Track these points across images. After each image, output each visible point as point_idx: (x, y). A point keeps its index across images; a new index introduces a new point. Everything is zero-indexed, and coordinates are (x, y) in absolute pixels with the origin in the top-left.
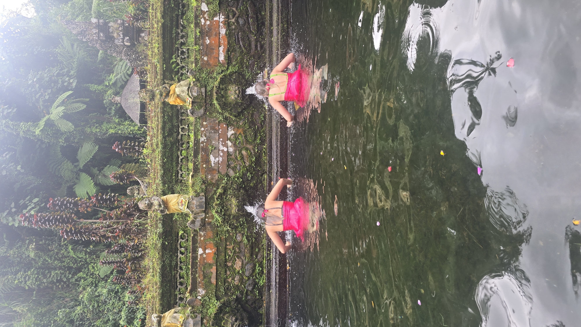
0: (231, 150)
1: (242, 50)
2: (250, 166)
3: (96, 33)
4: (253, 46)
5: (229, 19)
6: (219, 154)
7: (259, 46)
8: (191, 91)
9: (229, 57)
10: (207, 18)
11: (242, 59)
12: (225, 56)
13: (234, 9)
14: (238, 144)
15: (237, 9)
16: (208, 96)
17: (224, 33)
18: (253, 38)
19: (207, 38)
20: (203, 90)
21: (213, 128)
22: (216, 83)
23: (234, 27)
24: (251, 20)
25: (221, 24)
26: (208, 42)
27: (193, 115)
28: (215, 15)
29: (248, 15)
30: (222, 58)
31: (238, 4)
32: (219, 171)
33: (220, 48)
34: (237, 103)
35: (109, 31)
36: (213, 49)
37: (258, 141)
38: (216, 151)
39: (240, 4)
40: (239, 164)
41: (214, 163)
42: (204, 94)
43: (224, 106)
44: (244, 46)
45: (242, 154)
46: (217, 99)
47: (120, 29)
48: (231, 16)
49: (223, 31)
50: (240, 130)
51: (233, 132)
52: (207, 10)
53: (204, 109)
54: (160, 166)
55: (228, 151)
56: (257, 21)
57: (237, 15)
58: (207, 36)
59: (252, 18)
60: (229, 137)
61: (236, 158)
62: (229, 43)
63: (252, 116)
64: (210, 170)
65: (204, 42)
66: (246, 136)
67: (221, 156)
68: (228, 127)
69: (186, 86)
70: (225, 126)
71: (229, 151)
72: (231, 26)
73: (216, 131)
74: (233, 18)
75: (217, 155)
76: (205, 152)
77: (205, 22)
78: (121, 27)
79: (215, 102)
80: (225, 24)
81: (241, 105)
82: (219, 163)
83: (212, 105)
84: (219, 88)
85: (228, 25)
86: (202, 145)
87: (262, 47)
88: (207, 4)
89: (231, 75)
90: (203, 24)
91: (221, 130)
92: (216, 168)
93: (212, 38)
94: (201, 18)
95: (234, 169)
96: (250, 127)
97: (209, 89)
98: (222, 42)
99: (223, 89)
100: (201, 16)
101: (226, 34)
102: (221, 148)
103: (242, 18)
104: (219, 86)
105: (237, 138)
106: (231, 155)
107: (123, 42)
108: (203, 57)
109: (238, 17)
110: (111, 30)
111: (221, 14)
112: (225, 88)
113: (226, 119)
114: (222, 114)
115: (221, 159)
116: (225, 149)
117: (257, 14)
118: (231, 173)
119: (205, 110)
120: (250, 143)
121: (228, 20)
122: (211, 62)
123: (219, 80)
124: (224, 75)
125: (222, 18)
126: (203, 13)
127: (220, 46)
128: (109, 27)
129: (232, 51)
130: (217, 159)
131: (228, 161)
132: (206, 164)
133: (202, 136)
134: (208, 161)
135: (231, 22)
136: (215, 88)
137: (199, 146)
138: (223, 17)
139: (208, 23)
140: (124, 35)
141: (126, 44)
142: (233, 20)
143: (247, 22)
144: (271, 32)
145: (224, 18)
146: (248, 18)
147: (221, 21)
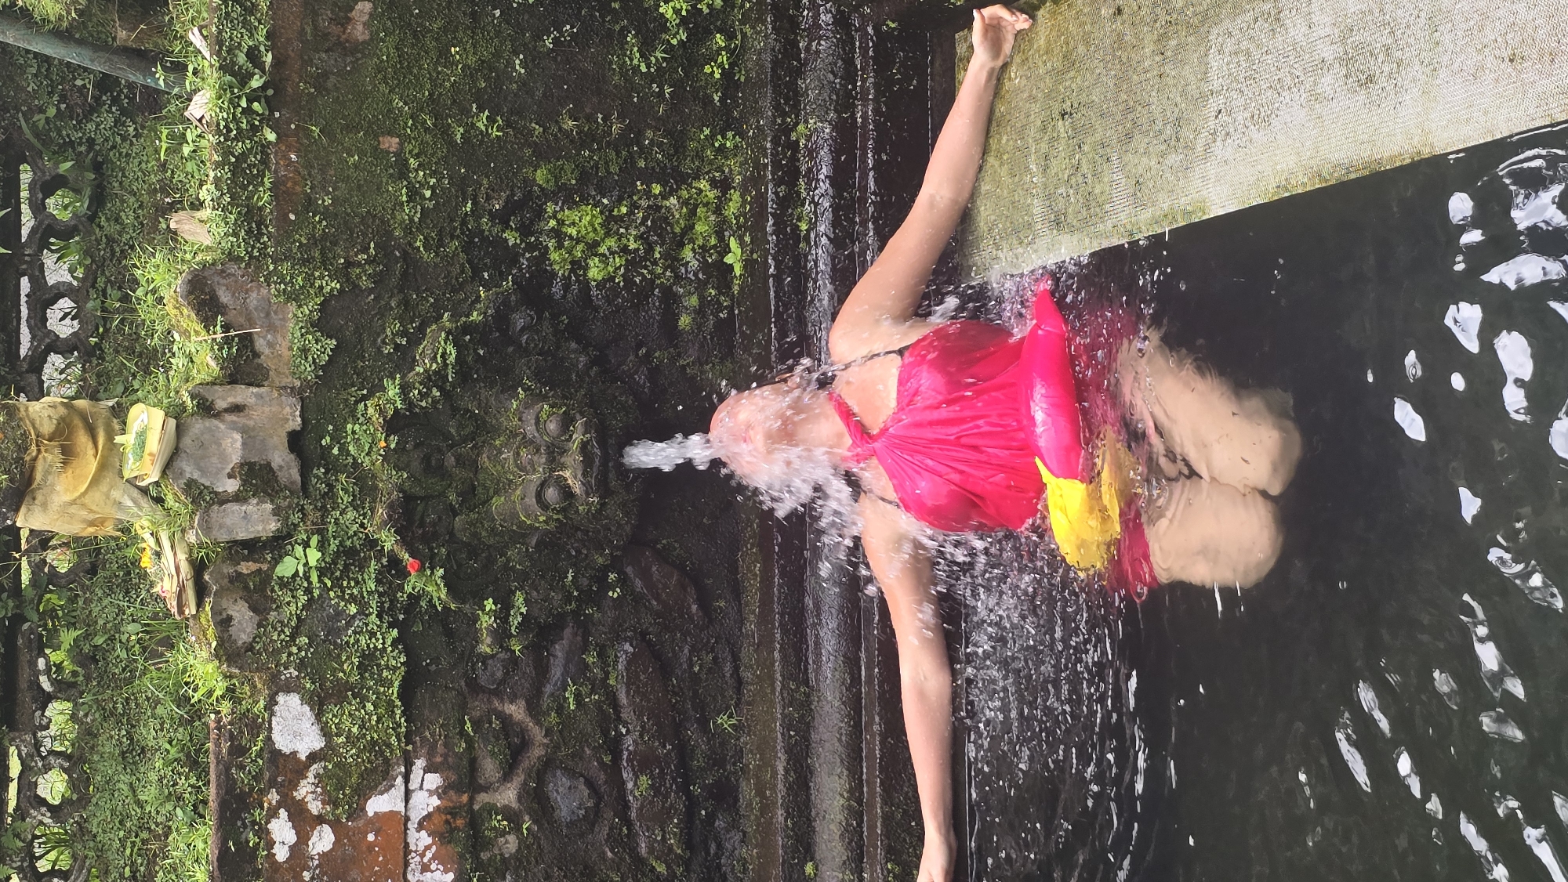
5: (476, 791)
10: (315, 807)
13: (516, 710)
15: (533, 709)
23: (511, 844)
24: (637, 786)
25: (420, 840)
28: (376, 778)
29: (614, 746)
31: (542, 670)
39: (556, 672)
48: (490, 768)
52: (319, 743)
56: (685, 784)
57: (537, 752)
59: (644, 763)
72: (488, 844)
74: (507, 776)
77: (303, 838)
80: (445, 835)
85: (467, 835)
88: (318, 703)
90: (281, 854)
94: (273, 814)
100: (274, 797)
103: (572, 774)
109: (548, 764)
111: (420, 764)
117: (678, 728)
121: (471, 800)
125: (426, 793)
126: (288, 769)
135: (491, 809)
138: (434, 780)
139: (323, 841)
142: (508, 796)
143: (608, 800)
145: (441, 792)
146: (615, 769)
147: (416, 816)
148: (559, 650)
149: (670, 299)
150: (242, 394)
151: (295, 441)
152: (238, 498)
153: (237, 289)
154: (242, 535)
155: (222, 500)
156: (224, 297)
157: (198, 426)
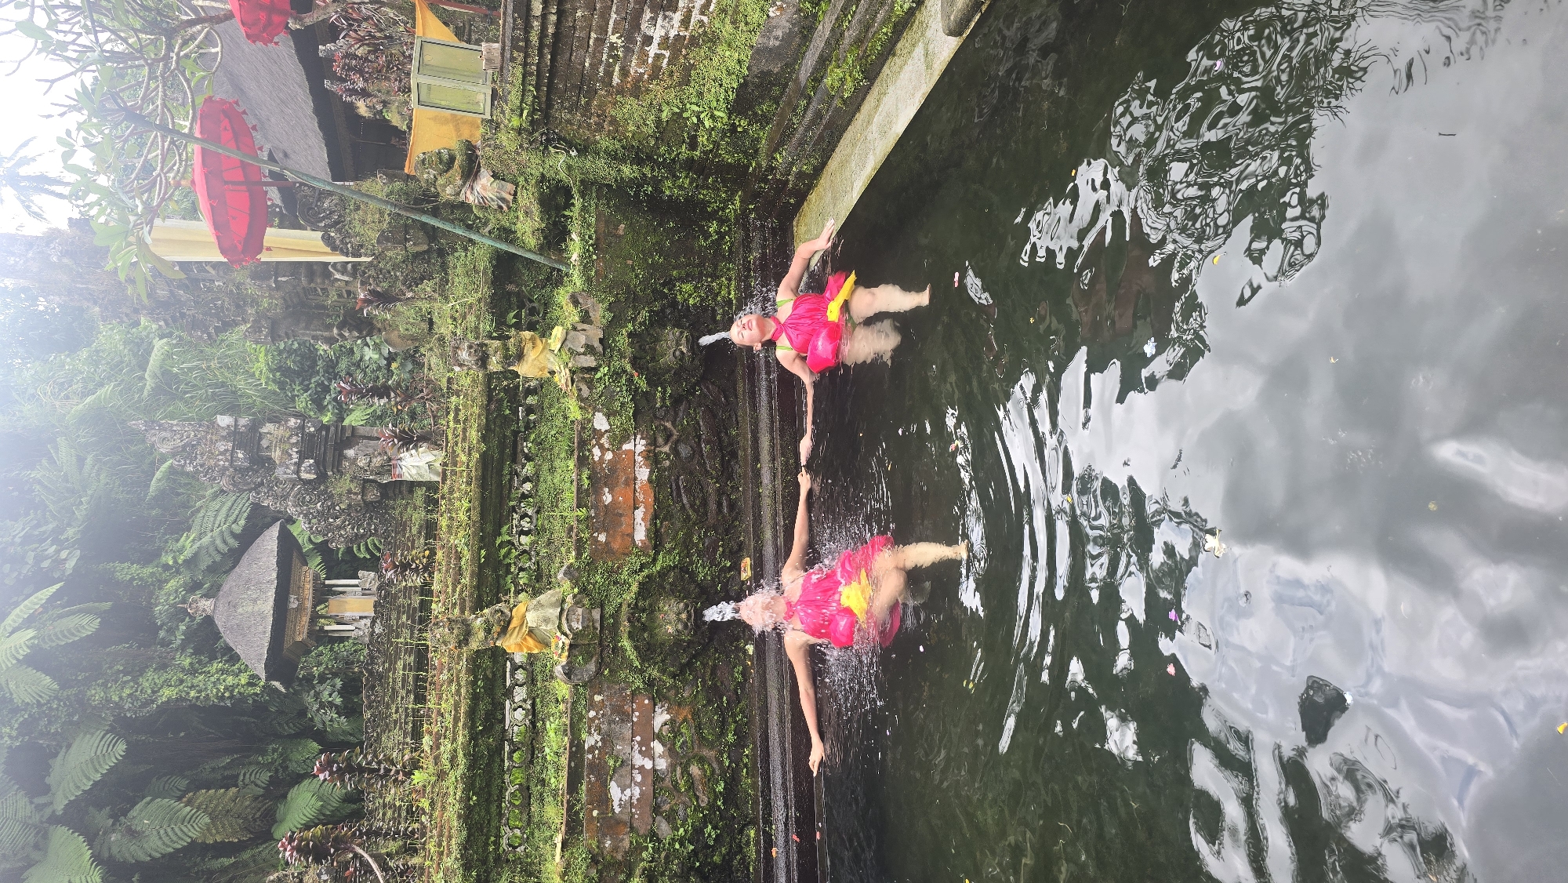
0: (662, 764)
1: (688, 517)
2: (712, 806)
3: (226, 451)
4: (713, 506)
5: (656, 446)
6: (632, 779)
7: (725, 503)
8: (567, 620)
9: (657, 531)
10: (607, 446)
11: (689, 535)
12: (648, 530)
13: (668, 425)
14: (681, 747)
15: (673, 424)
16: (608, 629)
17: (646, 478)
18: (712, 486)
19: (606, 490)
20: (596, 614)
21: (618, 710)
22: (629, 596)
23: (667, 463)
24: (705, 448)
25: (639, 459)
26: (608, 498)
27: (570, 678)
28: (625, 438)
29: (699, 437)
30: (640, 535)
31: (676, 414)
32: (632, 828)
33: (636, 512)
34: (678, 642)
35: (259, 444)
36: (621, 515)
37: (731, 738)
38: (624, 771)
39: (681, 414)
40: (684, 803)
41: (620, 805)
42: (598, 625)
43: (647, 651)
44: (692, 506)
45: (690, 775)
46: (631, 636)
47: (294, 440)
48: (660, 440)
49: (643, 474)
50: (685, 712)
51: (668, 717)
52: (608, 427)
53: (597, 662)
54: (459, 817)
55: (654, 770)
56: (721, 450)
57: (675, 437)
58: (606, 485)
59: (708, 442)
60: (656, 731)
61: (676, 785)
62: (656, 499)
63: (713, 673)
64: (610, 824)
65: (599, 500)
66: (699, 727)
67: (636, 784)
68: (655, 705)
69: (553, 605)
70: (646, 702)
71: (658, 768)
72: (660, 463)
73: (626, 717)
74: (666, 444)
75: (628, 782)
76: (599, 777)
77: (603, 455)
78: (297, 435)
79: (626, 643)
80: (646, 458)
81: (688, 646)
82: (632, 804)
83: (617, 650)
84: (635, 608)
85: (653, 458)
86: (590, 756)
87: (732, 506)
88: (608, 416)
89: (663, 574)
90: (596, 459)
91: (637, 714)
92: (626, 818)
93: (617, 489)
94: (594, 446)
95: (671, 818)
96: (710, 702)
97: (609, 610)
98: (641, 497)
99: (644, 610)
100: (594, 442)
101: (650, 480)
102: (639, 760)
103: (686, 444)
104: (636, 604)
105: (676, 732)
106: (663, 780)
107: (298, 472)
108: (595, 535)
109: (677, 442)
110: (265, 443)
111: (639, 437)
112: (651, 605)
113: (650, 683)
114: (641, 672)
115: (637, 791)
116: (648, 765)
117: (719, 433)
118: (664, 828)
119: (600, 665)
120: (711, 745)
121: (655, 449)
122: (616, 546)
123: (635, 588)
124: (648, 576)
125: (640, 445)
126: (598, 434)
127: (636, 508)
128: (261, 437)
129: (665, 519)
130: (628, 792)
131: (655, 797)
132: (598, 807)
133: (590, 733)
134: (604, 800)
135: (661, 452)
136: (624, 607)
137: (583, 760)
138: (643, 442)
139: (609, 456)
140: (303, 456)
141: (305, 476)
142: (666, 449)
143: (697, 451)
144: (757, 474)
145: (646, 446)
146: (699, 445)
147: (638, 452)
148: (682, 408)
149: (714, 311)
150: (585, 326)
151: (601, 341)
152: (584, 354)
153: (584, 298)
154: (585, 365)
155: (579, 354)
156: (581, 301)
157: (572, 333)
